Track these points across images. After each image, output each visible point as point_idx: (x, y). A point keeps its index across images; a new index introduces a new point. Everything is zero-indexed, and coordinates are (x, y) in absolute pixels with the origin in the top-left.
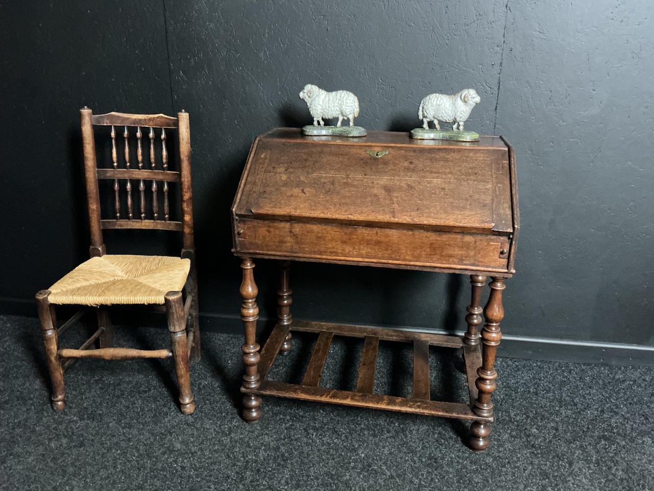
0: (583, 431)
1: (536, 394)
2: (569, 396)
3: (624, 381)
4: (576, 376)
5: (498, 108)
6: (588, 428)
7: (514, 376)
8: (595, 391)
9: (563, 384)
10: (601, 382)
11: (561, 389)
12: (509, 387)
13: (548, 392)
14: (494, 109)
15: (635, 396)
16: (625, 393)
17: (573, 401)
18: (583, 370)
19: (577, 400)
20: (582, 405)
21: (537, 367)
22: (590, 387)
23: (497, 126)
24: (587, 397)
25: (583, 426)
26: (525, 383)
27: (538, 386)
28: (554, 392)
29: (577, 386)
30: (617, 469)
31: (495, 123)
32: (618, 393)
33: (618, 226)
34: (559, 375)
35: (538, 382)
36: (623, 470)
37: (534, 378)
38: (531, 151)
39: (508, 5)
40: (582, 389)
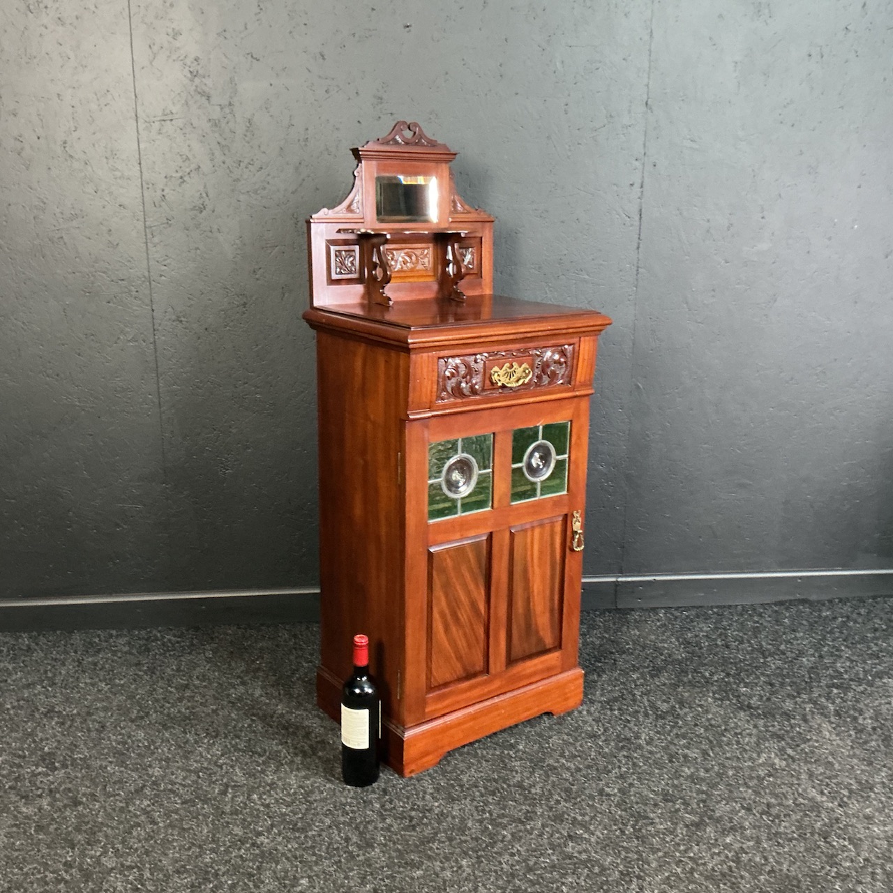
0: (806, 682)
1: (727, 647)
2: (770, 644)
3: (835, 618)
4: (770, 619)
5: (641, 245)
6: (810, 678)
7: (690, 629)
8: (802, 634)
9: (756, 631)
10: (804, 622)
11: (757, 637)
12: (689, 643)
13: (741, 642)
14: (635, 247)
15: (856, 634)
16: (841, 632)
17: (779, 649)
18: (776, 611)
19: (783, 647)
20: (792, 652)
21: (716, 616)
22: (794, 631)
23: (640, 270)
24: (795, 642)
25: (803, 676)
26: (707, 636)
27: (726, 637)
28: (749, 642)
29: (777, 632)
30: (864, 719)
31: (638, 267)
32: (831, 632)
33: (804, 402)
34: (747, 620)
35: (723, 631)
36: (871, 718)
37: (717, 628)
38: (687, 303)
39: (649, 103)
40: (784, 633)
